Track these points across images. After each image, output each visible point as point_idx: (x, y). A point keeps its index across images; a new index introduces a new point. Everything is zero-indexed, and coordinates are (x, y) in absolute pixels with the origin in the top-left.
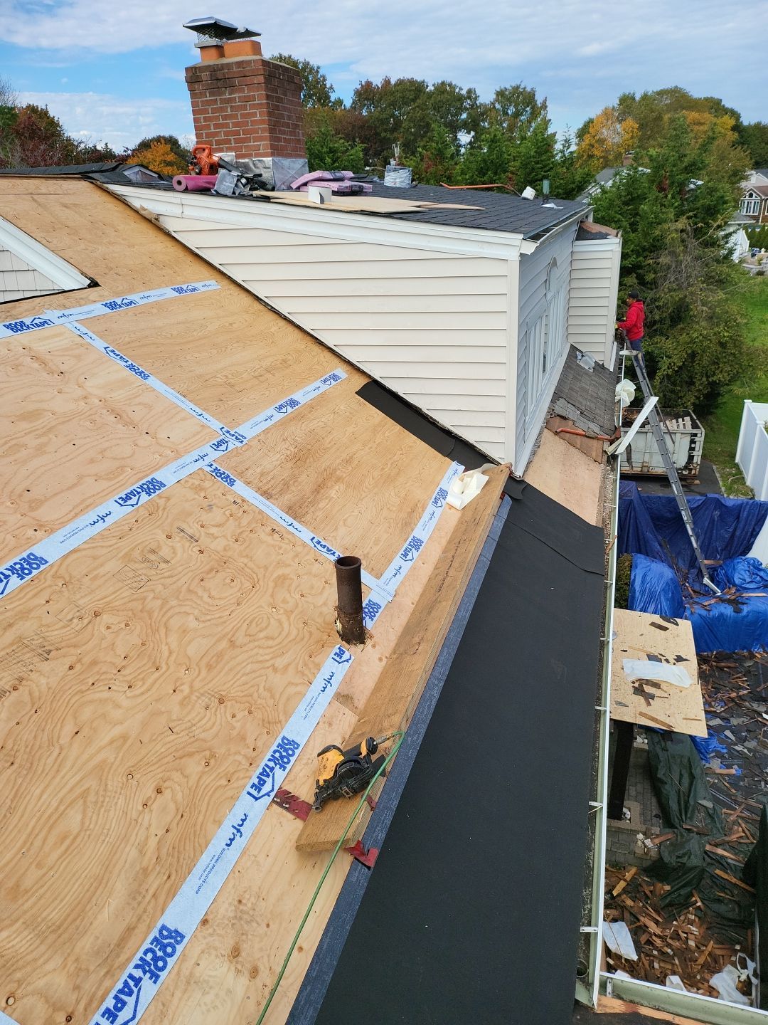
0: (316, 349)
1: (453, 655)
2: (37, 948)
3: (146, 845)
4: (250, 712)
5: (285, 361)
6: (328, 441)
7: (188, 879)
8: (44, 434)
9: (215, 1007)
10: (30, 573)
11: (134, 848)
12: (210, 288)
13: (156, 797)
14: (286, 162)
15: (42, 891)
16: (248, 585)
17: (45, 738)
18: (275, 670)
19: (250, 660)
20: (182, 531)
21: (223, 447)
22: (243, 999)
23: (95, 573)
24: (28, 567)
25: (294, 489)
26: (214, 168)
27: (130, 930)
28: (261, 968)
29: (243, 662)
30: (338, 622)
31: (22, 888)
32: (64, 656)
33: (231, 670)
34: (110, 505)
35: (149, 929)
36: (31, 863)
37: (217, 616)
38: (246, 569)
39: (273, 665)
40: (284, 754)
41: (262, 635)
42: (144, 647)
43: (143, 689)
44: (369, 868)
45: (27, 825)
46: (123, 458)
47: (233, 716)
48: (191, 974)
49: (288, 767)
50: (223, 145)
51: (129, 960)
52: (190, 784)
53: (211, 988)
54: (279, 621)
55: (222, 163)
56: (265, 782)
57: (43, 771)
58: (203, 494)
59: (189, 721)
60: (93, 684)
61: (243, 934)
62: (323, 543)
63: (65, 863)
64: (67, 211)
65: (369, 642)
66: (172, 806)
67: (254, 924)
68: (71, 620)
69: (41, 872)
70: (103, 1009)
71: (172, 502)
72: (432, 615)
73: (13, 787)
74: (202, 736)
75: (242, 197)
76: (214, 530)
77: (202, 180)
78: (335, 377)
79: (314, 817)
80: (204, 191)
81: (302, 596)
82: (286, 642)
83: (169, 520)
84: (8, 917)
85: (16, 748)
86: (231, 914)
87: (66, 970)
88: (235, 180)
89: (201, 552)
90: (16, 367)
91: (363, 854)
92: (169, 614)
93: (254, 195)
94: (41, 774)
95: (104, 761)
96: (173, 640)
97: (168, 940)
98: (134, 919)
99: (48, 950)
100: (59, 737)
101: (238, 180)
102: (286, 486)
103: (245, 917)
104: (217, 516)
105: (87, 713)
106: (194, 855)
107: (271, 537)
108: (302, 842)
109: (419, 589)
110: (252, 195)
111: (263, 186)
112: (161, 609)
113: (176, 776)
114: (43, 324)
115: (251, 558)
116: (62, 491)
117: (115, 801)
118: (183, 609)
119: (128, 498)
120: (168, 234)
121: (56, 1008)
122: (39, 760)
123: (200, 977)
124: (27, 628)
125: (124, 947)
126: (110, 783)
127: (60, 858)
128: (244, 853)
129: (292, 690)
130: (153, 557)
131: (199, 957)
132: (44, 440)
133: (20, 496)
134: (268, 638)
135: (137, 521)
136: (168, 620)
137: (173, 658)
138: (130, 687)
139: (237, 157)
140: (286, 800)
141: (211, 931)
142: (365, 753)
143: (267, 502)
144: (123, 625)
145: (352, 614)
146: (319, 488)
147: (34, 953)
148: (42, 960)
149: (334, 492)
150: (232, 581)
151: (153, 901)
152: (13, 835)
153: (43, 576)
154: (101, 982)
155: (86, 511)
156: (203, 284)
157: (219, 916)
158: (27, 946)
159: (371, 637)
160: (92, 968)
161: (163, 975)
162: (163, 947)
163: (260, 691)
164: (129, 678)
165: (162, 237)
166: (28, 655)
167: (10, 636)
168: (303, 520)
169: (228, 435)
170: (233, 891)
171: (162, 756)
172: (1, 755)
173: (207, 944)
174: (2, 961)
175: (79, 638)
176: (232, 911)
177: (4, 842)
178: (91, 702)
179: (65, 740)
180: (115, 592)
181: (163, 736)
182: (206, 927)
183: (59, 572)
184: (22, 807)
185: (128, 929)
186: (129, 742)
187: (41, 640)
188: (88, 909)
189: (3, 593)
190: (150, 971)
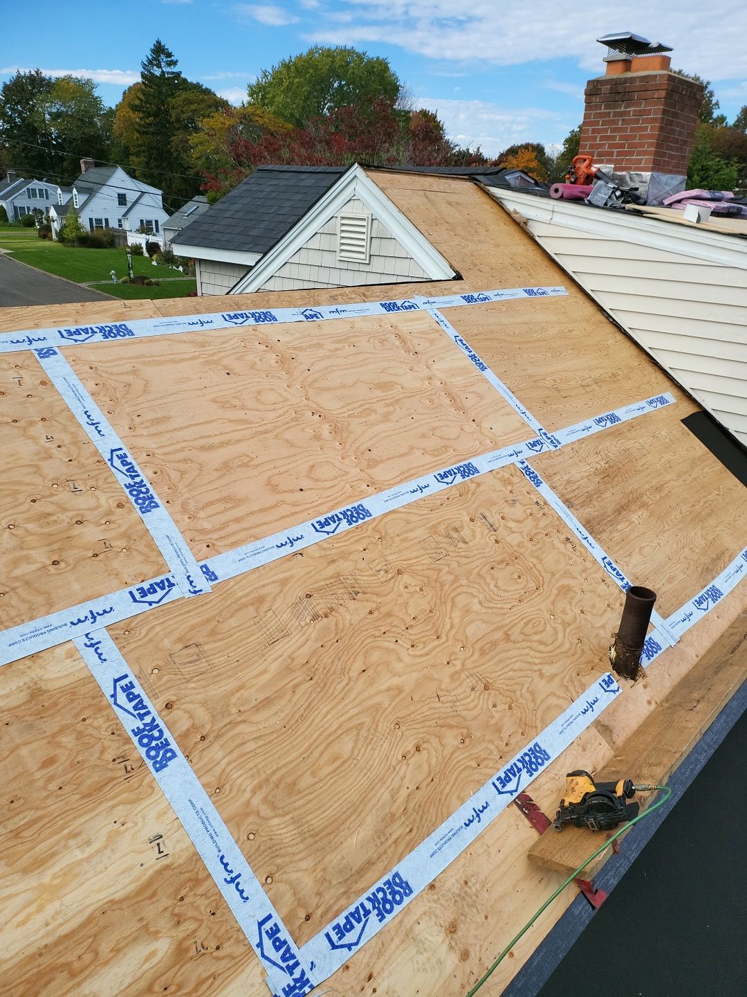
0: (649, 368)
1: (732, 725)
2: (297, 844)
3: (398, 793)
4: (510, 708)
5: (614, 375)
6: (641, 464)
7: (426, 840)
8: (391, 404)
9: (425, 970)
10: (356, 521)
11: (388, 791)
12: (559, 293)
13: (414, 753)
14: (664, 178)
15: (311, 797)
16: (532, 585)
17: (339, 667)
18: (542, 676)
19: (520, 658)
20: (484, 517)
21: (538, 448)
22: (449, 977)
23: (406, 535)
24: (356, 515)
25: (596, 503)
26: (590, 179)
27: (370, 864)
28: (472, 954)
29: (514, 657)
30: (613, 650)
31: (297, 788)
32: (367, 601)
33: (501, 661)
34: (429, 479)
35: (385, 870)
36: (308, 769)
37: (499, 606)
38: (534, 570)
39: (540, 670)
40: (534, 760)
41: (536, 638)
42: (431, 615)
43: (424, 651)
44: (593, 908)
45: (311, 735)
46: (449, 439)
47: (494, 706)
48: (411, 929)
49: (536, 774)
50: (604, 157)
51: (364, 890)
52: (445, 754)
53: (425, 950)
54: (555, 629)
55: (599, 174)
56: (510, 780)
57: (332, 694)
58: (509, 488)
59: (455, 695)
60: (384, 633)
61: (462, 914)
62: (614, 565)
63: (332, 781)
64: (451, 208)
65: (641, 682)
66: (426, 767)
67: (475, 911)
68: (379, 571)
69: (313, 780)
70: (335, 922)
71: (481, 489)
72: (720, 675)
73: (306, 701)
74: (463, 713)
75: (614, 209)
76: (512, 525)
77: (577, 190)
78: (662, 400)
79: (551, 833)
80: (577, 200)
81: (582, 612)
82: (557, 652)
83: (475, 505)
84: (282, 808)
85: (316, 666)
86: (457, 891)
87: (314, 874)
88: (610, 191)
89: (497, 542)
90: (382, 342)
91: (591, 891)
92: (458, 591)
93: (627, 208)
94: (329, 696)
95: (380, 704)
96: (456, 615)
97: (399, 888)
98: (375, 856)
99: (305, 849)
100: (349, 670)
101: (613, 192)
102: (589, 499)
103: (468, 899)
104: (518, 511)
105: (375, 656)
106: (436, 821)
107: (563, 545)
108: (536, 853)
109: (707, 643)
110: (624, 208)
111: (636, 200)
112: (452, 584)
113: (434, 741)
114: (410, 307)
115: (541, 560)
116: (395, 457)
117: (382, 743)
118: (471, 590)
119: (445, 476)
120: (531, 238)
121: (300, 903)
122: (331, 683)
123: (418, 935)
124: (345, 567)
125: (362, 877)
126: (380, 725)
127: (330, 774)
128: (478, 839)
129: (553, 701)
130: (455, 535)
131: (420, 917)
132: (391, 408)
133: (363, 453)
134: (541, 642)
135: (448, 499)
136: (456, 596)
137: (453, 632)
138: (413, 646)
139: (615, 169)
140: (525, 804)
141: (435, 897)
142: (621, 794)
143: (567, 510)
144: (418, 589)
145: (631, 647)
146: (622, 509)
147: (295, 848)
148: (297, 857)
149: (637, 516)
150: (519, 577)
151: (393, 846)
152: (300, 739)
153: (365, 526)
154: (338, 900)
155: (410, 479)
156: (552, 288)
157: (445, 888)
158: (290, 839)
159: (644, 676)
160: (334, 883)
161: (389, 917)
162: (394, 893)
163: (523, 691)
164: (414, 638)
165: (526, 241)
166: (342, 591)
167: (331, 570)
168: (599, 537)
169: (544, 437)
170: (462, 870)
171: (426, 718)
172: (305, 669)
173: (430, 908)
174: (270, 843)
175: (382, 588)
176: (457, 888)
177: (292, 742)
178: (380, 648)
179: (354, 674)
180: (418, 557)
181: (431, 700)
182: (433, 892)
183: (378, 527)
184: (310, 719)
185: (368, 862)
186: (403, 695)
187: (353, 581)
188: (341, 828)
189: (333, 532)
190: (378, 909)
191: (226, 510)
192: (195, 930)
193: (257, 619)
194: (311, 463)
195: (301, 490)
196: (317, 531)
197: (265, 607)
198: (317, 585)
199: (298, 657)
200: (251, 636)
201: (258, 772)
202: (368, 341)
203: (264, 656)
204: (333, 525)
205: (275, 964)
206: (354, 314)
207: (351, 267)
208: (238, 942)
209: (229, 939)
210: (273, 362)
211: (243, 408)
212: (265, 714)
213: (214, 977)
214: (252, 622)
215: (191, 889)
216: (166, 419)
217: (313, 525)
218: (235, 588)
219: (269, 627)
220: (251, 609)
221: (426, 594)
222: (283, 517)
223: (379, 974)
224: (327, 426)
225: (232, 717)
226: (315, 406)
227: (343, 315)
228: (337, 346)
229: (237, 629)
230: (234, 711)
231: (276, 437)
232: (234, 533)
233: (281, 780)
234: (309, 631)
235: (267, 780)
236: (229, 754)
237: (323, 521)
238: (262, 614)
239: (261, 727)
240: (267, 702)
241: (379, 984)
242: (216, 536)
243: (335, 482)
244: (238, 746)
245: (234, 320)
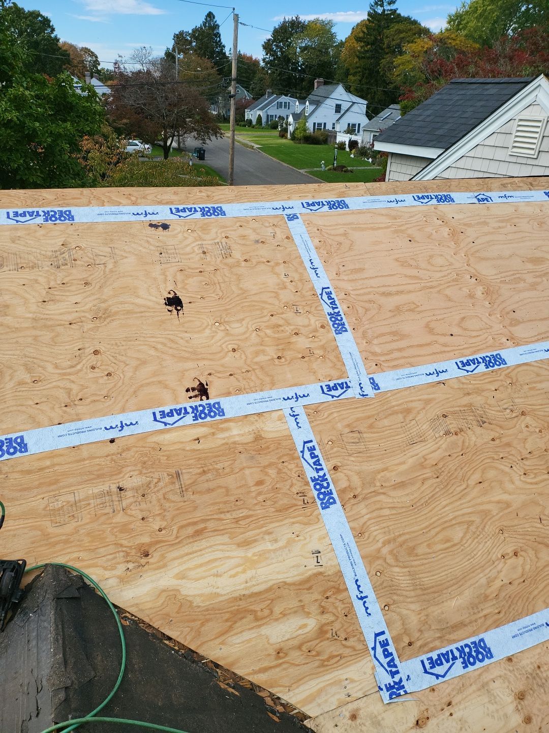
2: (410, 591)
3: (493, 581)
7: (510, 624)
8: (540, 276)
9: (493, 716)
10: (493, 366)
11: (486, 577)
13: (511, 557)
15: (425, 561)
17: (461, 474)
22: (511, 730)
23: (534, 385)
24: (493, 362)
27: (462, 625)
28: (534, 722)
31: (415, 551)
32: (492, 430)
35: (474, 634)
36: (425, 541)
42: (545, 453)
43: (534, 481)
45: (431, 518)
48: (487, 683)
51: (455, 641)
52: (538, 565)
53: (496, 703)
57: (452, 493)
60: (502, 458)
61: (531, 689)
63: (442, 556)
66: (520, 570)
67: (542, 690)
68: (505, 409)
69: (428, 550)
70: (429, 655)
73: (433, 491)
84: (403, 562)
85: (443, 469)
86: (530, 671)
87: (420, 616)
90: (541, 224)
94: (449, 494)
95: (489, 511)
97: (482, 650)
98: (468, 621)
99: (415, 596)
100: (468, 479)
103: (538, 679)
105: (491, 474)
106: (521, 612)
113: (531, 553)
116: (535, 320)
117: (486, 540)
121: (406, 632)
122: (453, 485)
123: (492, 690)
124: (478, 400)
125: (455, 631)
126: (487, 527)
127: (442, 550)
131: (496, 678)
132: (539, 280)
133: (508, 313)
138: (525, 474)
141: (511, 668)
144: (537, 430)
147: (408, 593)
148: (409, 600)
151: (483, 619)
152: (423, 518)
153: (500, 372)
154: (434, 640)
155: (546, 339)
157: (520, 664)
158: (406, 585)
160: (433, 627)
161: (471, 668)
162: (478, 652)
164: (527, 468)
166: (471, 418)
167: (466, 400)
170: (537, 657)
171: (527, 533)
172: (434, 469)
173: (505, 674)
174: (390, 583)
175: (506, 423)
176: (530, 668)
177: (416, 518)
178: (496, 468)
179: (472, 482)
180: (542, 405)
181: (533, 520)
182: (509, 663)
183: (511, 374)
184: (433, 506)
185: (462, 623)
186: (509, 510)
187: (482, 412)
188: (444, 592)
189: (472, 372)
190: (464, 659)
191: (393, 341)
192: (333, 622)
193: (404, 424)
194: (462, 316)
195: (452, 335)
196: (459, 368)
197: (411, 417)
198: (451, 410)
199: (430, 459)
200: (397, 435)
201: (389, 532)
202: (528, 222)
203: (404, 451)
204: (473, 367)
205: (382, 665)
206: (519, 200)
207: (520, 160)
208: (359, 640)
209: (355, 636)
210: (446, 234)
211: (417, 267)
212: (399, 493)
213: (341, 657)
214: (399, 425)
215: (334, 594)
216: (361, 270)
217: (456, 363)
218: (391, 398)
219: (411, 431)
220: (400, 416)
221: (543, 436)
222: (435, 353)
223: (456, 704)
224: (481, 288)
225: (376, 488)
226: (474, 271)
227: (510, 200)
228: (501, 224)
229: (388, 428)
230: (378, 484)
231: (439, 292)
232: (396, 359)
233: (405, 542)
234: (441, 443)
235: (394, 539)
236: (370, 513)
237: (465, 361)
238: (408, 421)
239: (395, 501)
240: (402, 485)
241: (455, 712)
242: (383, 358)
243: (480, 333)
244: (378, 509)
245: (421, 200)
